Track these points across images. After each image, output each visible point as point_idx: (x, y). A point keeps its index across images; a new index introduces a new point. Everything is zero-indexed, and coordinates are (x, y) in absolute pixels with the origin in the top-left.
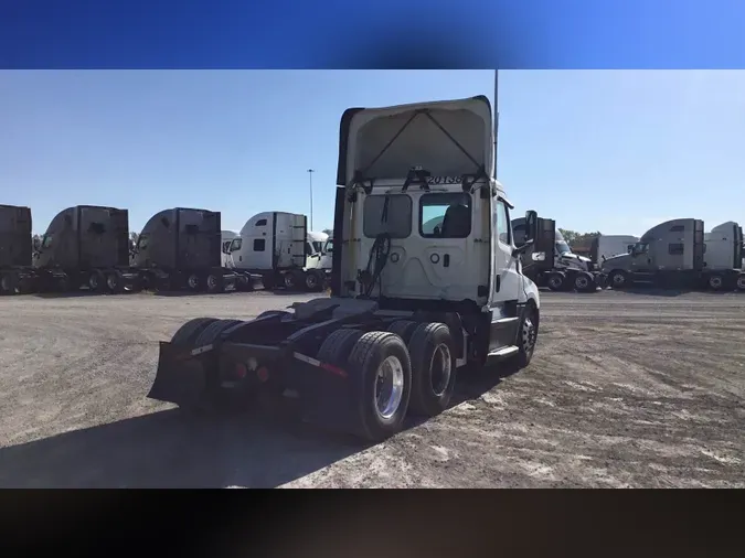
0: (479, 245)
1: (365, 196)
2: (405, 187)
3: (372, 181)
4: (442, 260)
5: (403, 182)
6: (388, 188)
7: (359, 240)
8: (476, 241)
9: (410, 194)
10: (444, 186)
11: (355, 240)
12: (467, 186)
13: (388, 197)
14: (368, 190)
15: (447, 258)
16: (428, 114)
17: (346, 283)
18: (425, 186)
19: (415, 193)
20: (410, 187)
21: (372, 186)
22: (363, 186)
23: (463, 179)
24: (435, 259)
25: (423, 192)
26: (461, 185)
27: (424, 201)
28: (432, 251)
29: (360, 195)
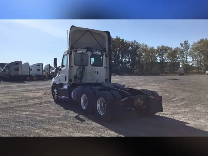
1: (74, 53)
2: (86, 52)
3: (76, 49)
4: (96, 72)
5: (86, 50)
6: (82, 52)
7: (73, 66)
8: (104, 67)
10: (97, 53)
12: (102, 53)
13: (83, 54)
14: (76, 51)
15: (98, 72)
16: (90, 32)
18: (92, 52)
19: (89, 54)
20: (88, 52)
21: (77, 50)
22: (74, 50)
23: (101, 51)
24: (95, 72)
25: (91, 54)
26: (101, 53)
27: (92, 56)
28: (94, 70)
29: (73, 52)
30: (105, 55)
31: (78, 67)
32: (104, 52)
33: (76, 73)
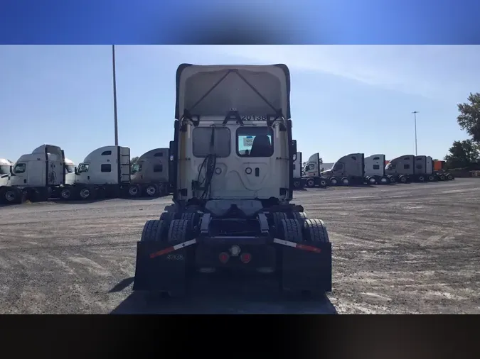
0: (279, 161)
1: (193, 127)
2: (225, 122)
3: (198, 117)
4: (254, 172)
5: (223, 118)
6: (213, 123)
7: (189, 159)
8: (277, 158)
9: (229, 127)
10: (254, 122)
11: (186, 159)
12: (270, 123)
13: (213, 128)
14: (196, 124)
15: (257, 170)
16: (237, 73)
17: (180, 190)
18: (240, 121)
19: (233, 126)
20: (229, 122)
21: (199, 120)
22: (191, 120)
23: (267, 118)
24: (249, 171)
25: (239, 126)
26: (265, 122)
27: (239, 132)
28: (246, 166)
29: (189, 126)
30: (277, 128)
31: (203, 159)
32: (275, 120)
33: (198, 173)
